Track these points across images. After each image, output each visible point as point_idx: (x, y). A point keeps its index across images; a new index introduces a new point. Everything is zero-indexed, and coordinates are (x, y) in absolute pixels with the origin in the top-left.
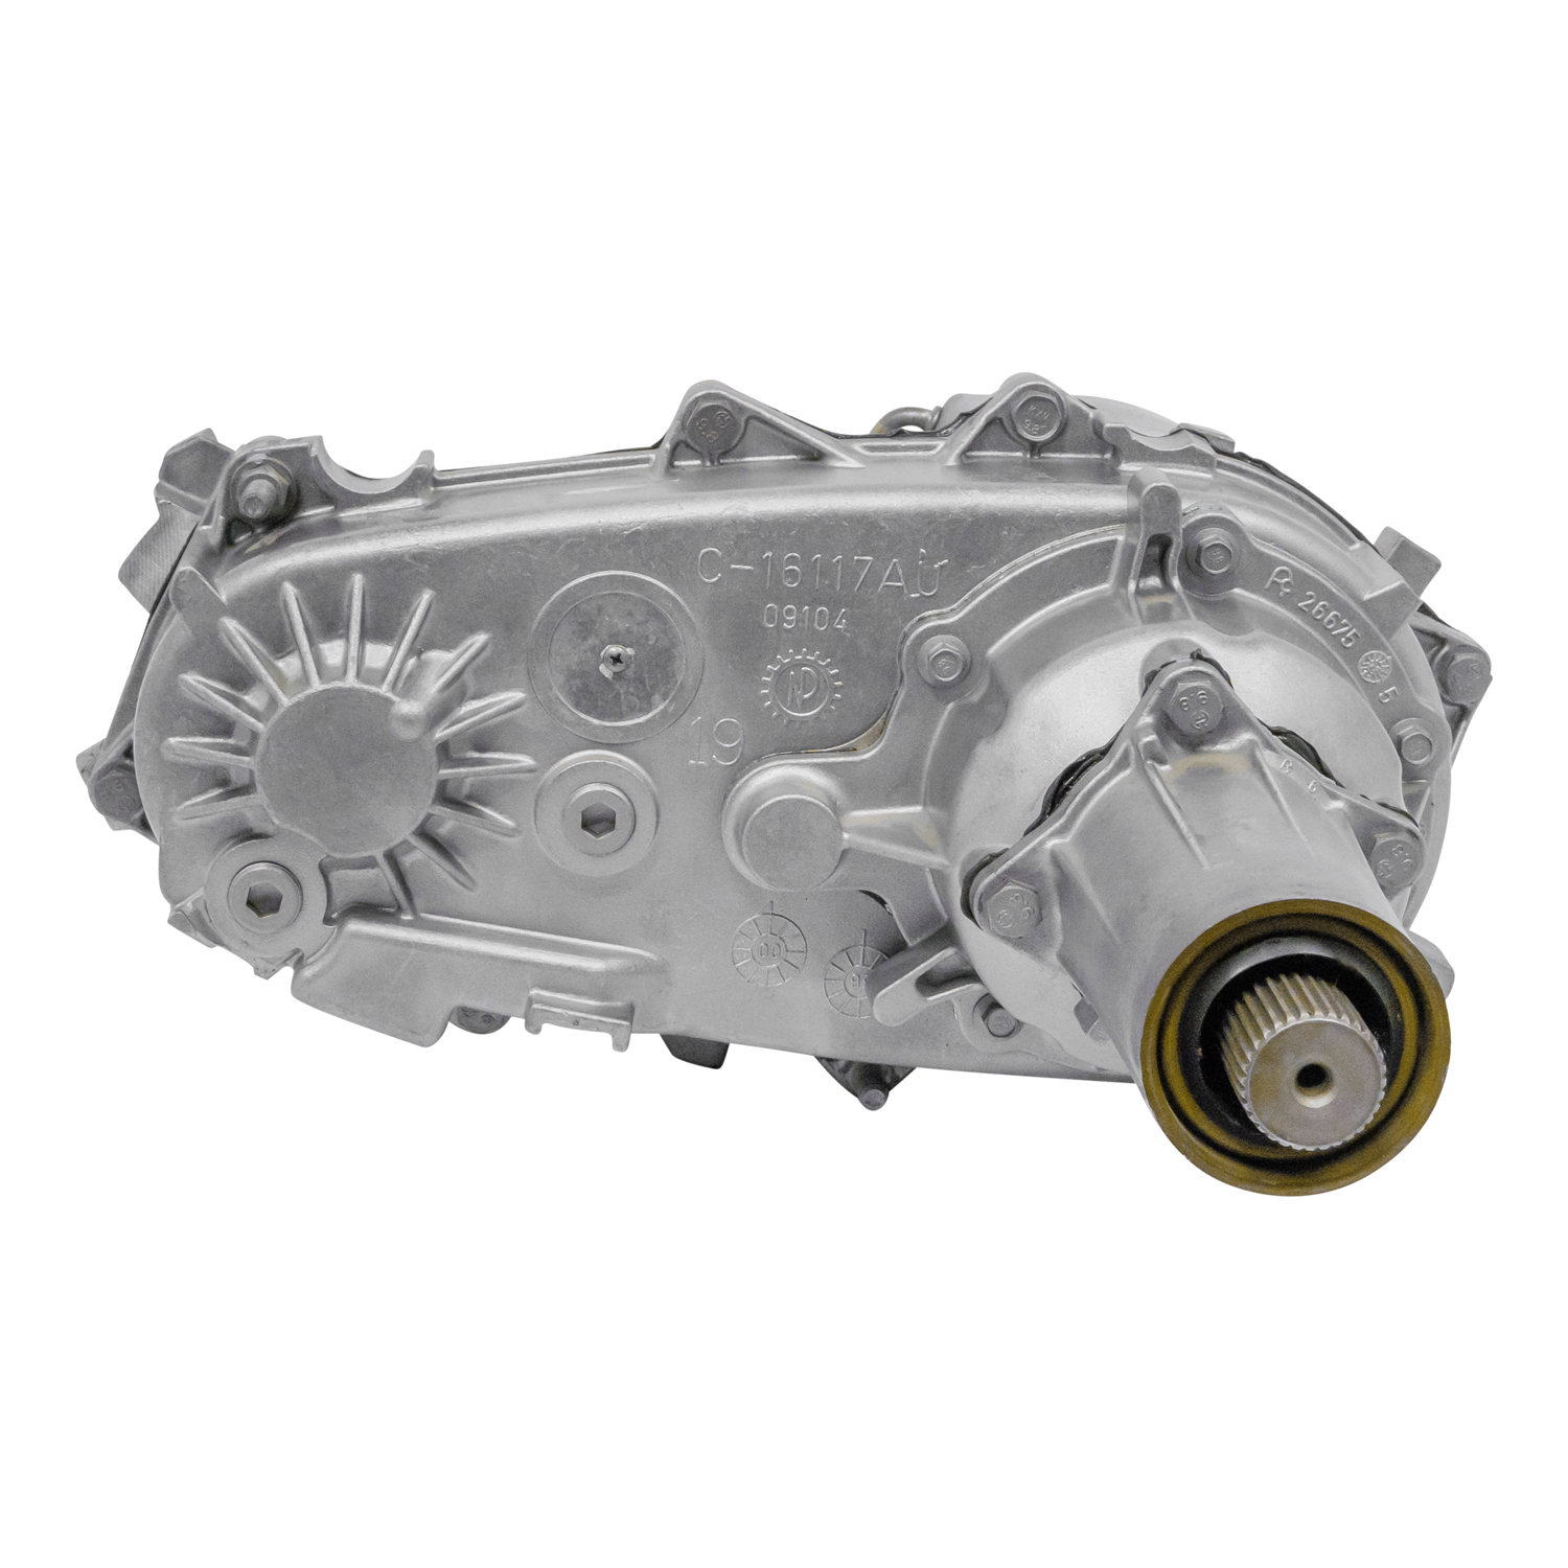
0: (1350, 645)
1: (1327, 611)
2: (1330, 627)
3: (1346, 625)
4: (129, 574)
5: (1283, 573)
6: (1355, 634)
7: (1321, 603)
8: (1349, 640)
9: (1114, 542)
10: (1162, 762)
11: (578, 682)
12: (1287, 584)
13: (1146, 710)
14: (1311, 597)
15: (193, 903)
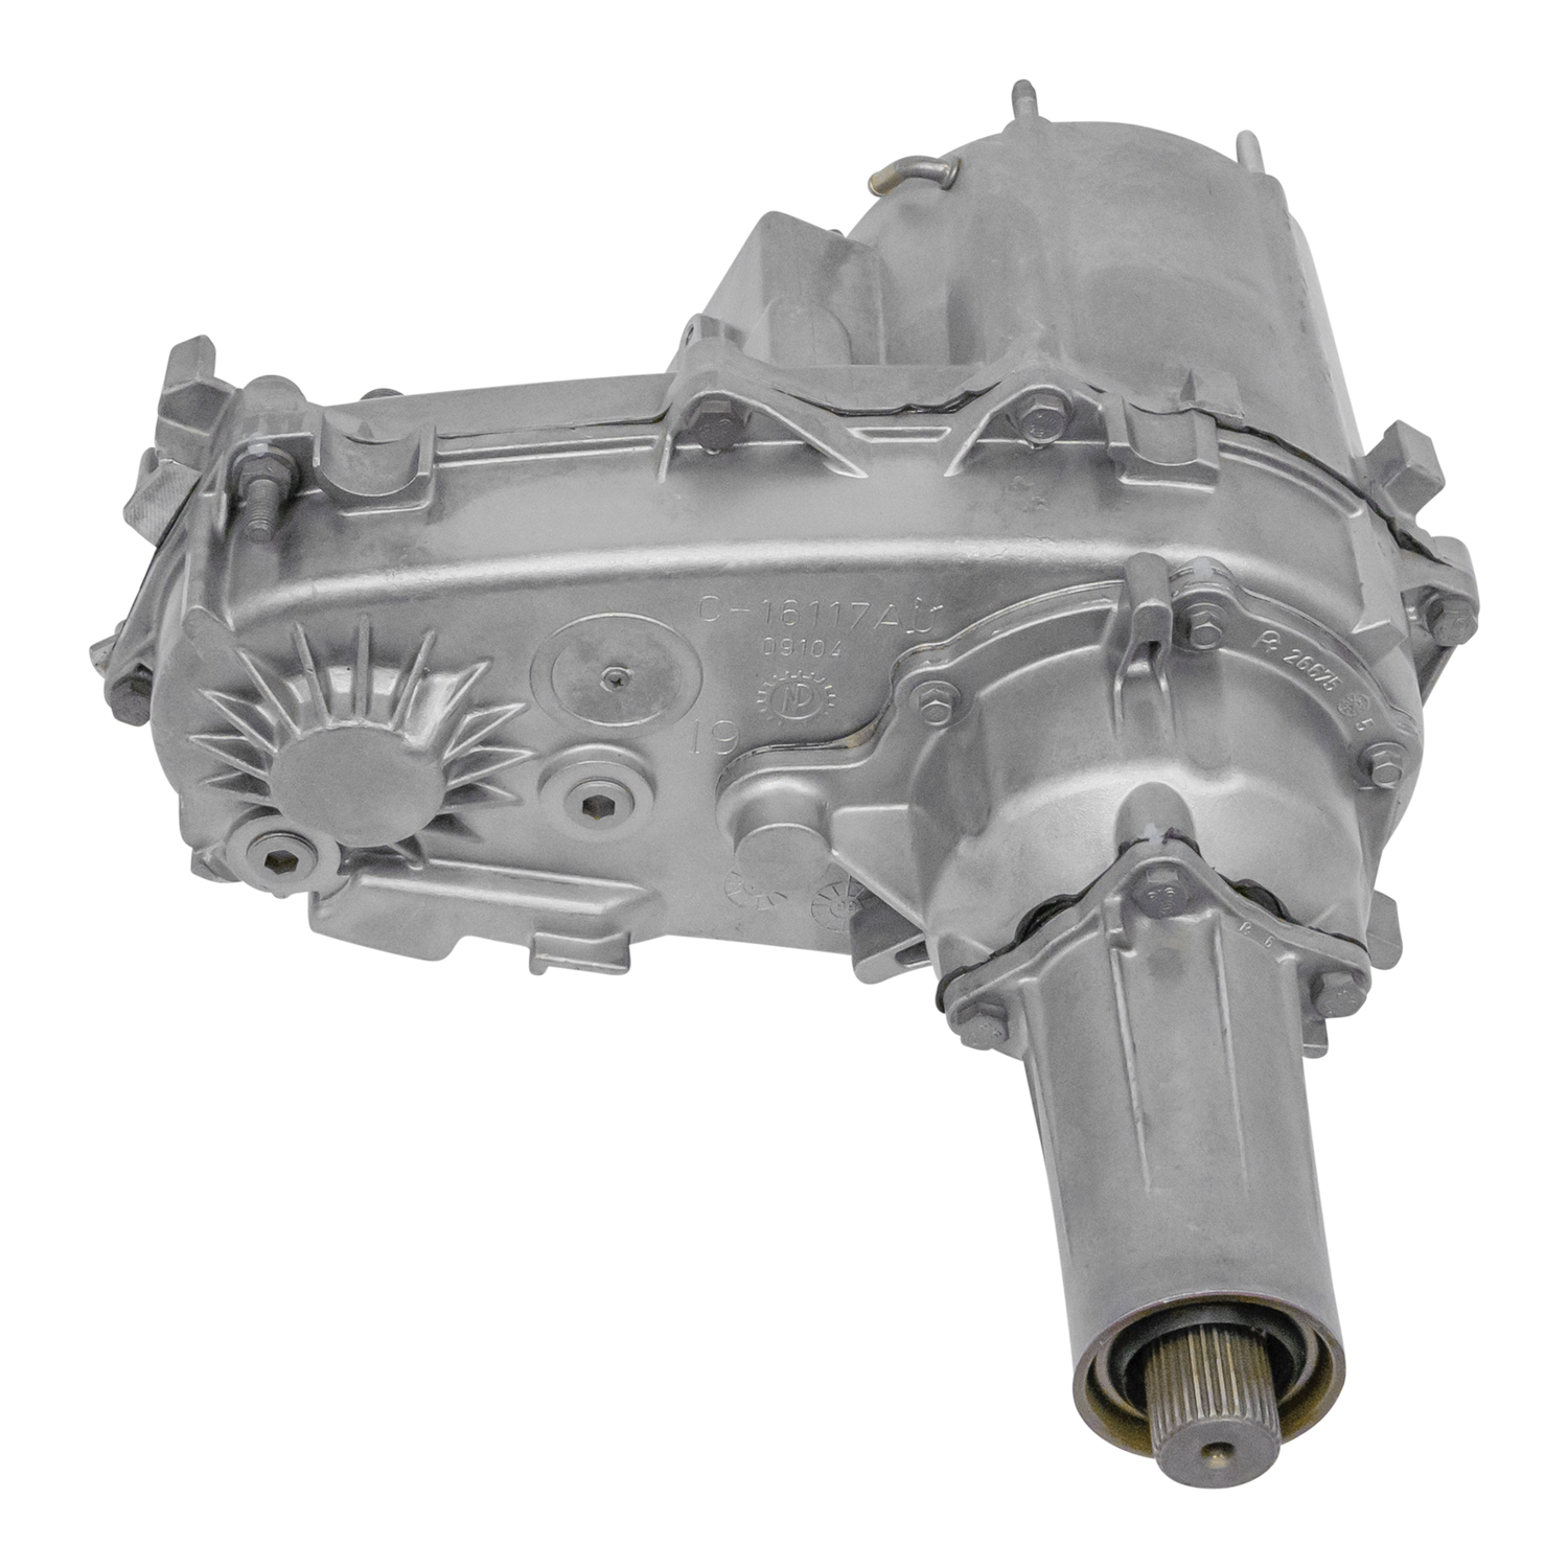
0: (1330, 689)
1: (1312, 664)
2: (1313, 675)
3: (1328, 674)
4: (134, 514)
5: (1269, 637)
6: (1337, 681)
7: (1308, 658)
8: (1330, 685)
9: (1108, 611)
10: (1127, 948)
11: (579, 693)
12: (1273, 644)
13: (1116, 888)
14: (1296, 654)
15: (213, 853)
